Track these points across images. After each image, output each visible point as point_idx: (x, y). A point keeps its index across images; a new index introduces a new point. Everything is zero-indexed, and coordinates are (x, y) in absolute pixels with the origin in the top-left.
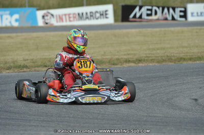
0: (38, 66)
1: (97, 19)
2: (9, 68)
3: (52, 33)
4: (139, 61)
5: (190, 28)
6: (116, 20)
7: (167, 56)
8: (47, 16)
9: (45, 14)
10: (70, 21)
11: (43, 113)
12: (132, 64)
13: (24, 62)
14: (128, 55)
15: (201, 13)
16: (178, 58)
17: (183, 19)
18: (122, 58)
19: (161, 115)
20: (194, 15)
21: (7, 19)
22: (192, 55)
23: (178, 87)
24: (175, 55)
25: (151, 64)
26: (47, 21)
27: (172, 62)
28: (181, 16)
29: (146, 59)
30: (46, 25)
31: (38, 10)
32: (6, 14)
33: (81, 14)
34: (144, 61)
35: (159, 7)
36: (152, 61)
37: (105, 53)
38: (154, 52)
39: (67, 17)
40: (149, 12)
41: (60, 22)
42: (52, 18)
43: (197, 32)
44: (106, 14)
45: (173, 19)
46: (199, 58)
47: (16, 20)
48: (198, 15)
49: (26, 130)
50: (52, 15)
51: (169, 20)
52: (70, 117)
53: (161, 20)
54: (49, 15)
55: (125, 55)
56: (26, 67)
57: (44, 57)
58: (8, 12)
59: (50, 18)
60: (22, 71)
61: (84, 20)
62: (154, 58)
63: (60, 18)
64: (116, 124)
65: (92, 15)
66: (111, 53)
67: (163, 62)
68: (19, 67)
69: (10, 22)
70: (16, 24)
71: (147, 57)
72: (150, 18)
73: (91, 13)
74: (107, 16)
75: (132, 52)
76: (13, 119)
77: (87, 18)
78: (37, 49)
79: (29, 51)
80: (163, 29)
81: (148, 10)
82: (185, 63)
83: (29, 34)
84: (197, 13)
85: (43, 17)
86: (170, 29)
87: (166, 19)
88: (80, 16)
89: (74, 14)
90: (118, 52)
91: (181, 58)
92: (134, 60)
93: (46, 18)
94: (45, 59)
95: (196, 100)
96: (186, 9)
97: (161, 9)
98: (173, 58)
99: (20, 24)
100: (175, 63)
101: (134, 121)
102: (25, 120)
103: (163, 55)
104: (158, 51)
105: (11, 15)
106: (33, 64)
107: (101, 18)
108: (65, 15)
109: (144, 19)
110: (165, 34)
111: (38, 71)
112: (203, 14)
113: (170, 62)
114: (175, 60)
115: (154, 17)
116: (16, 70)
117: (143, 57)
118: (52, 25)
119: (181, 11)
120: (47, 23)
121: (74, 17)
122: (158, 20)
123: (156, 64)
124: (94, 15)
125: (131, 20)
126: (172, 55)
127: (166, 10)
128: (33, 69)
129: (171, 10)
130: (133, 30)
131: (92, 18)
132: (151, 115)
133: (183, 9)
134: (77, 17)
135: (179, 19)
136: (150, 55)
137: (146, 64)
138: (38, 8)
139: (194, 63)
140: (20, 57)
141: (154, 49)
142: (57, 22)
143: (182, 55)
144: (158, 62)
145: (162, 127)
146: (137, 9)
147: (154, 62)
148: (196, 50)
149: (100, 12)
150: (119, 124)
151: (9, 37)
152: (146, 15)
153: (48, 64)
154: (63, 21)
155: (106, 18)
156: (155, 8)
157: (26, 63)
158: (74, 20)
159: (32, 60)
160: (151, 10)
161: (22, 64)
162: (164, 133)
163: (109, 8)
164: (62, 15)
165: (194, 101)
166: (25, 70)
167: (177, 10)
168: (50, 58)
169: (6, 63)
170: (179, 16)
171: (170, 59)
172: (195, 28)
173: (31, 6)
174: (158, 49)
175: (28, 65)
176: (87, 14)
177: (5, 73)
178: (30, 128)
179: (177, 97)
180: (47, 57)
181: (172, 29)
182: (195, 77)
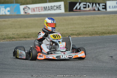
0: (21, 38)
1: (55, 10)
2: (4, 39)
3: (29, 19)
4: (79, 34)
5: (108, 15)
6: (65, 11)
7: (95, 31)
8: (26, 8)
9: (25, 7)
10: (39, 11)
11: (24, 65)
12: (75, 36)
13: (13, 35)
14: (73, 31)
15: (115, 6)
16: (101, 33)
17: (104, 10)
18: (69, 33)
19: (91, 66)
20: (110, 7)
21: (3, 10)
22: (109, 31)
23: (101, 49)
24: (100, 31)
25: (86, 36)
26: (26, 12)
27: (98, 35)
28: (103, 8)
29: (83, 33)
30: (26, 14)
31: (21, 5)
32: (3, 8)
33: (45, 7)
34: (82, 34)
35: (90, 3)
36: (87, 34)
37: (59, 30)
38: (88, 29)
39: (38, 9)
40: (85, 6)
41: (33, 12)
42: (29, 10)
43: (112, 18)
44: (60, 7)
45: (99, 10)
46: (114, 33)
47: (8, 11)
48: (113, 8)
49: (14, 75)
50: (29, 8)
51: (96, 11)
52: (39, 67)
53: (92, 10)
54: (27, 8)
55: (71, 31)
56: (14, 38)
57: (24, 32)
58: (4, 7)
59: (28, 9)
60: (12, 40)
61: (47, 11)
62: (87, 33)
63: (34, 10)
64: (66, 71)
65: (52, 8)
66: (63, 30)
67: (92, 35)
68: (10, 38)
69: (5, 12)
70: (8, 13)
71: (83, 32)
72: (85, 9)
73: (51, 6)
74: (61, 8)
75: (75, 29)
76: (6, 68)
77: (49, 9)
78: (20, 28)
79: (16, 29)
80: (93, 16)
81: (84, 5)
82: (105, 35)
83: (16, 19)
84: (113, 6)
85: (24, 9)
86: (96, 16)
87: (94, 10)
88: (45, 9)
89: (41, 7)
90: (67, 29)
91: (103, 33)
92: (76, 34)
93: (25, 9)
94: (25, 33)
95: (112, 57)
96: (106, 4)
97: (91, 4)
98: (98, 33)
99: (10, 13)
100: (99, 35)
101: (76, 69)
102: (13, 69)
103: (93, 31)
104: (90, 29)
105: (5, 8)
106: (18, 36)
107: (57, 9)
108: (36, 8)
109: (82, 10)
110: (94, 19)
111: (21, 40)
112: (116, 7)
113: (97, 35)
114: (100, 34)
115: (87, 9)
116: (8, 40)
117: (81, 32)
118: (29, 13)
119: (103, 5)
120: (26, 13)
121: (42, 9)
122: (90, 10)
123: (89, 36)
124: (53, 8)
125: (74, 10)
126: (98, 31)
127: (94, 5)
128: (18, 39)
129: (97, 5)
130: (76, 17)
131: (52, 9)
132: (86, 66)
133: (104, 4)
134: (43, 9)
135: (102, 10)
136: (85, 31)
137: (83, 36)
138: (21, 4)
139: (111, 35)
140: (10, 32)
141: (88, 28)
142: (32, 12)
143: (103, 31)
144: (90, 35)
145: (92, 73)
146: (78, 4)
147: (87, 35)
148: (112, 28)
149: (57, 6)
150: (67, 71)
151: (4, 21)
152: (83, 7)
153: (27, 36)
154: (35, 11)
155: (60, 9)
156: (88, 4)
157: (14, 36)
158: (41, 11)
159: (17, 34)
160: (86, 5)
161: (12, 37)
162: (93, 76)
163: (62, 4)
164: (35, 8)
165: (111, 57)
166: (13, 40)
167: (101, 5)
168: (28, 33)
169: (2, 36)
170: (102, 8)
171: (97, 33)
172: (112, 15)
173: (17, 3)
174: (90, 27)
175: (15, 37)
176: (49, 7)
177: (2, 42)
178: (16, 73)
179: (101, 55)
180: (26, 32)
181: (98, 16)
182: (111, 44)
